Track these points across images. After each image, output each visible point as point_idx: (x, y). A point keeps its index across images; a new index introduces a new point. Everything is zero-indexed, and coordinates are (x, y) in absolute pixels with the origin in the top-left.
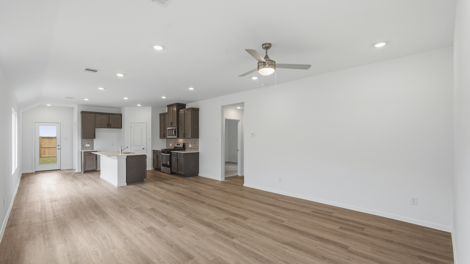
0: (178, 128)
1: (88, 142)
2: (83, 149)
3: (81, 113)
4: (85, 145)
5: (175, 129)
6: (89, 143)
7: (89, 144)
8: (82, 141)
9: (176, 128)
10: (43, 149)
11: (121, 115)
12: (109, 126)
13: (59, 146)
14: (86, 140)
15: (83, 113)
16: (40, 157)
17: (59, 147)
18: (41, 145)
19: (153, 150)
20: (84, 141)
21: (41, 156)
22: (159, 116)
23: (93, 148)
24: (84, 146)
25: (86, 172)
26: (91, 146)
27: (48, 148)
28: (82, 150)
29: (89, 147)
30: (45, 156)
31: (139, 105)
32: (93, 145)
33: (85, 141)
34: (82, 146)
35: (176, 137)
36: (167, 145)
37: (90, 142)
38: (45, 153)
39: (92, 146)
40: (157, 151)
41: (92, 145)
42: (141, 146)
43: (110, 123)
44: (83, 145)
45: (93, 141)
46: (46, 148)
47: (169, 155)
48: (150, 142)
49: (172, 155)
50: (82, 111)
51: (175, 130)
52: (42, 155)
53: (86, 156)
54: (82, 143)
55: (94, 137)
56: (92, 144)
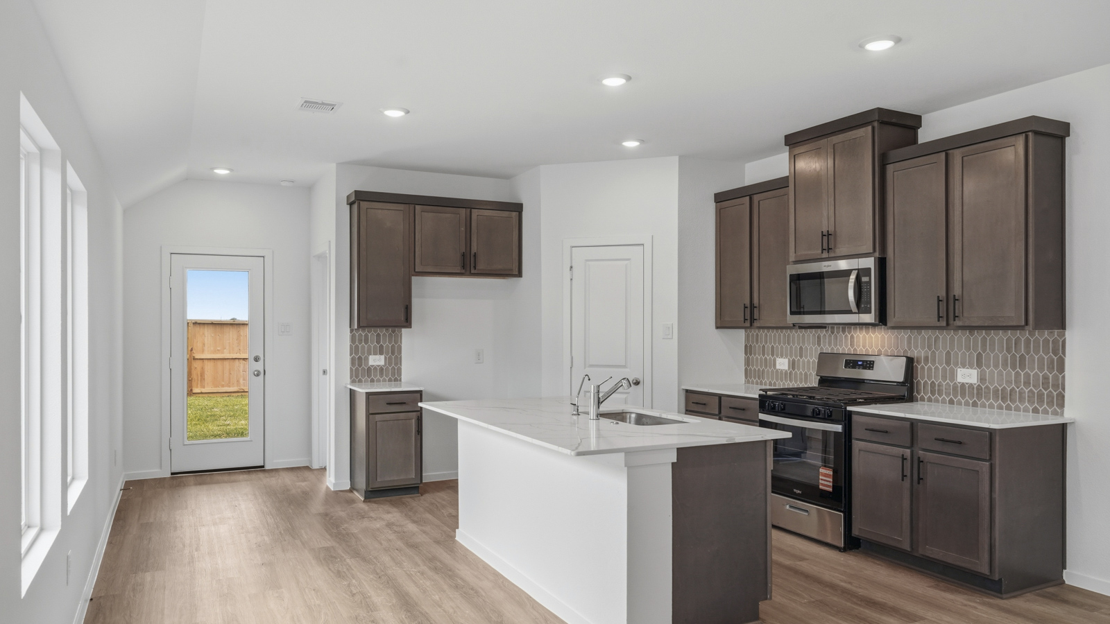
0: (882, 264)
1: (378, 342)
2: (357, 377)
3: (351, 204)
4: (367, 359)
5: (863, 272)
6: (381, 347)
7: (381, 353)
8: (353, 339)
9: (869, 263)
10: (197, 365)
11: (518, 208)
12: (468, 266)
13: (257, 359)
14: (372, 334)
15: (360, 200)
16: (190, 393)
17: (259, 366)
18: (192, 350)
19: (687, 391)
20: (360, 341)
21: (191, 390)
22: (711, 208)
23: (400, 374)
24: (360, 365)
25: (375, 493)
26: (390, 364)
27: (212, 362)
28: (353, 382)
29: (382, 369)
30: (204, 391)
31: (631, 144)
32: (398, 361)
33: (366, 342)
34: (353, 361)
35: (869, 318)
36: (747, 362)
37: (386, 344)
38: (203, 379)
39: (396, 364)
40: (720, 397)
41: (395, 357)
42: (624, 367)
43: (474, 249)
44: (360, 358)
45: (397, 340)
46: (206, 362)
47: (838, 428)
48: (669, 349)
49: (855, 434)
50: (355, 191)
51: (858, 279)
52: (194, 384)
53: (378, 417)
54: (354, 350)
55: (407, 322)
56: (393, 353)
